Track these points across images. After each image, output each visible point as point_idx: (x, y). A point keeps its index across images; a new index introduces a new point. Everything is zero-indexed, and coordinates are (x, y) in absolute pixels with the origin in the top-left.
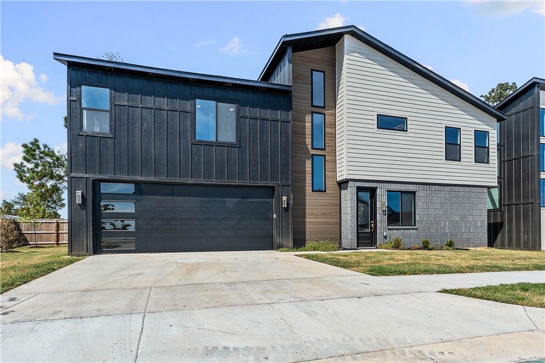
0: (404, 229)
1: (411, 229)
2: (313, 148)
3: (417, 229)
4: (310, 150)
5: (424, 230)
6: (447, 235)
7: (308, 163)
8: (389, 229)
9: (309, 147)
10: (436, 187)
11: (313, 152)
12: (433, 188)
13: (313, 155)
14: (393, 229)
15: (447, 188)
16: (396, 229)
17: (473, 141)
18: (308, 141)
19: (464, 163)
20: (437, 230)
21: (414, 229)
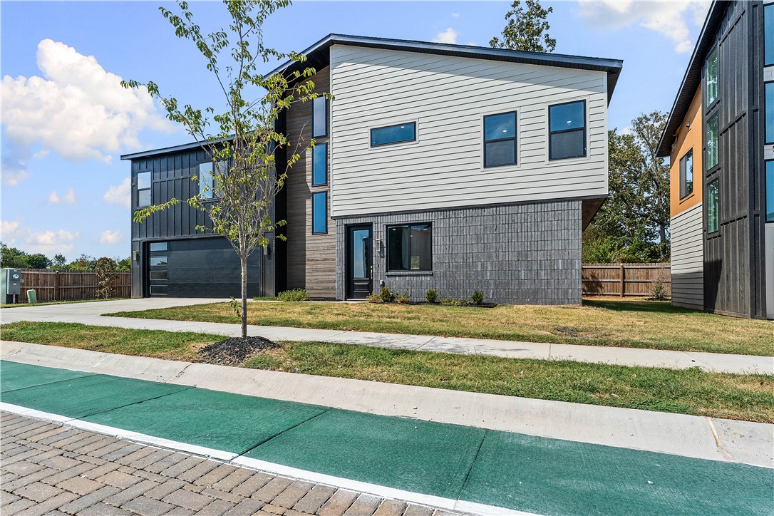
0: (411, 276)
1: (422, 275)
2: (313, 186)
3: (432, 275)
4: (310, 188)
5: (445, 276)
6: (489, 284)
7: (308, 203)
8: (388, 276)
9: (309, 184)
10: (468, 212)
11: (312, 190)
12: (461, 214)
13: (313, 193)
14: (395, 276)
15: (487, 211)
16: (400, 276)
17: (546, 125)
18: (309, 178)
19: (523, 167)
20: (468, 276)
21: (427, 275)
